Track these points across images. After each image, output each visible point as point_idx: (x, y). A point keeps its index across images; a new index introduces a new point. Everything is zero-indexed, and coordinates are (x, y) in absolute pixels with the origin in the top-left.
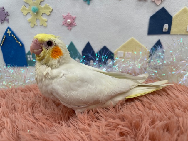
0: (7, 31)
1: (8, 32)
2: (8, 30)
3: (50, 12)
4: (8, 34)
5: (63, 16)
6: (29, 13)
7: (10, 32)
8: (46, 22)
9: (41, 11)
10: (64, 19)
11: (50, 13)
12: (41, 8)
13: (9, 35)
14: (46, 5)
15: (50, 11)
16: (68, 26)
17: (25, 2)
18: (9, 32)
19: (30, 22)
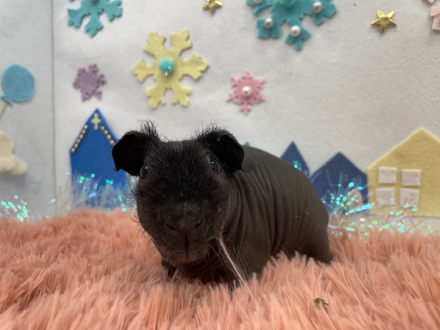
0: (92, 117)
1: (93, 121)
2: (96, 116)
4: (94, 125)
5: (233, 80)
7: (99, 121)
8: (188, 95)
9: (181, 71)
10: (235, 86)
11: (200, 74)
12: (183, 63)
13: (96, 127)
14: (194, 56)
15: (203, 68)
16: (242, 104)
17: (147, 53)
18: (96, 121)
19: (149, 97)
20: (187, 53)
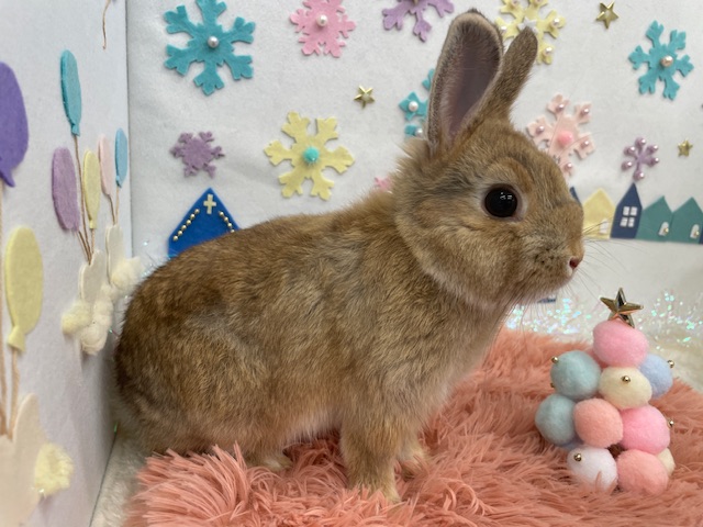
0: (204, 197)
1: (206, 203)
2: (210, 197)
3: (348, 166)
4: (206, 208)
5: (376, 180)
6: (290, 160)
7: (214, 204)
8: (330, 188)
9: (325, 161)
10: (377, 186)
11: (346, 168)
12: (328, 153)
13: (209, 212)
14: (341, 148)
15: (349, 163)
17: (285, 133)
18: (210, 203)
19: (284, 184)
20: (333, 143)
